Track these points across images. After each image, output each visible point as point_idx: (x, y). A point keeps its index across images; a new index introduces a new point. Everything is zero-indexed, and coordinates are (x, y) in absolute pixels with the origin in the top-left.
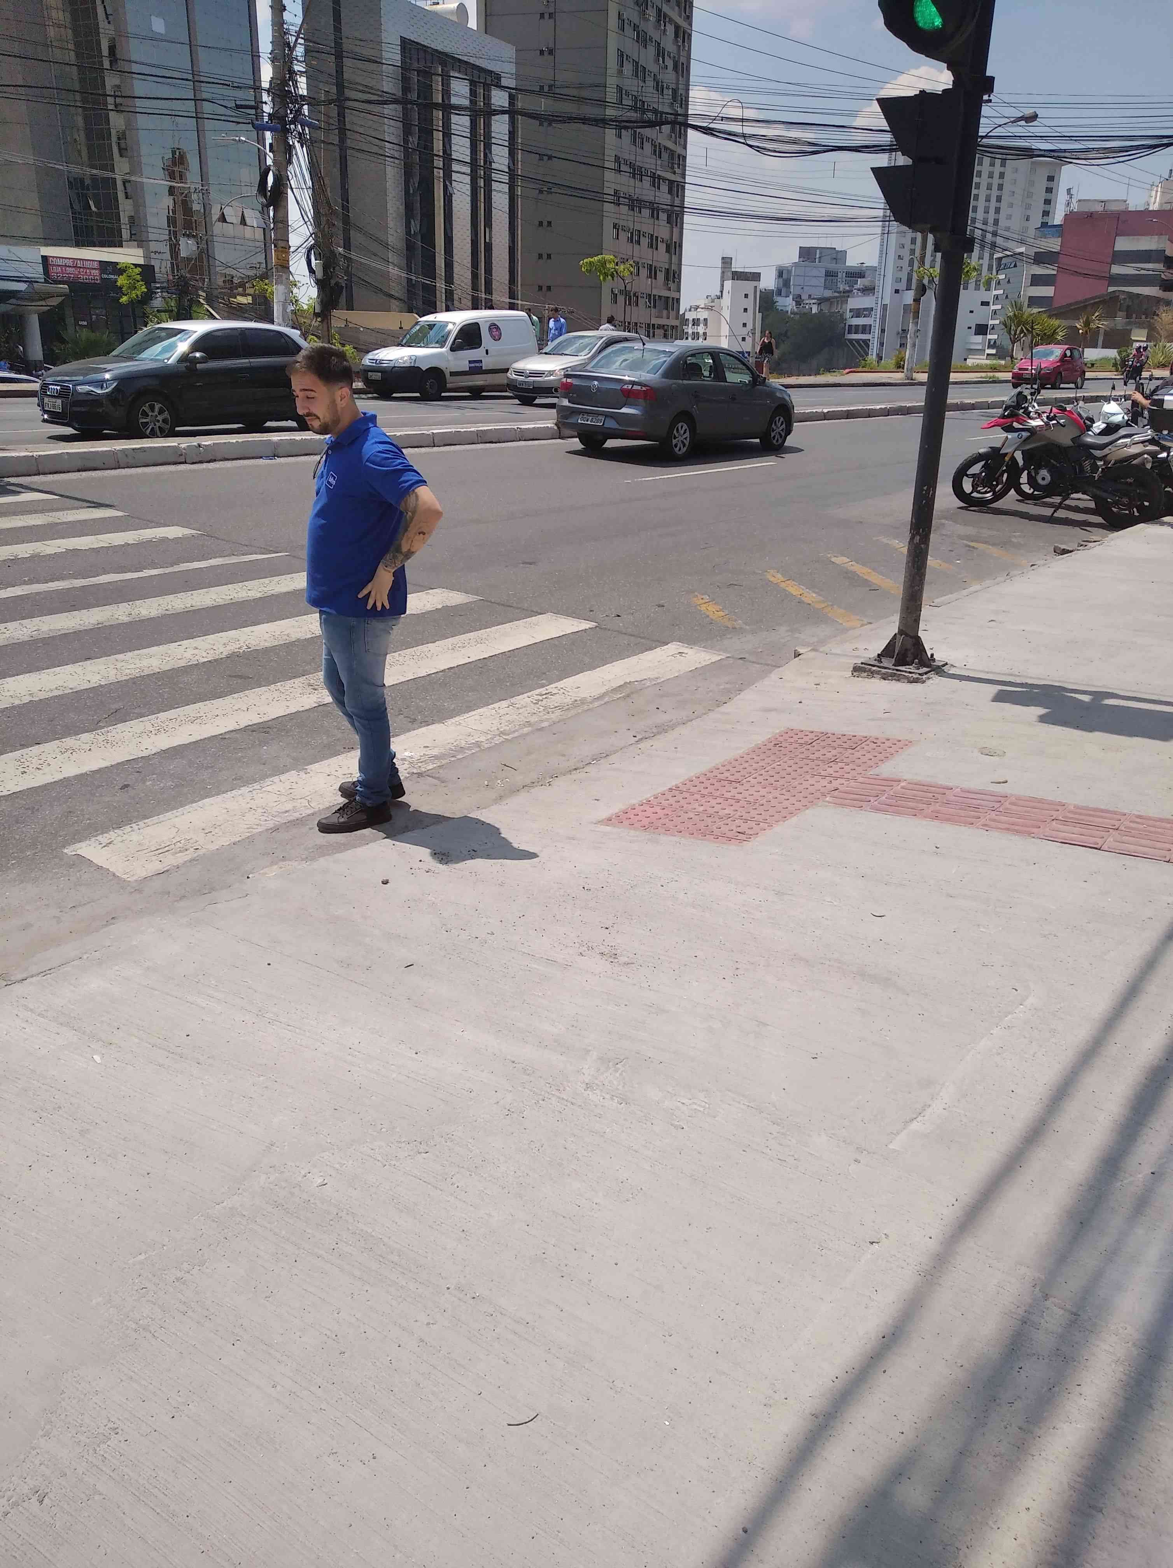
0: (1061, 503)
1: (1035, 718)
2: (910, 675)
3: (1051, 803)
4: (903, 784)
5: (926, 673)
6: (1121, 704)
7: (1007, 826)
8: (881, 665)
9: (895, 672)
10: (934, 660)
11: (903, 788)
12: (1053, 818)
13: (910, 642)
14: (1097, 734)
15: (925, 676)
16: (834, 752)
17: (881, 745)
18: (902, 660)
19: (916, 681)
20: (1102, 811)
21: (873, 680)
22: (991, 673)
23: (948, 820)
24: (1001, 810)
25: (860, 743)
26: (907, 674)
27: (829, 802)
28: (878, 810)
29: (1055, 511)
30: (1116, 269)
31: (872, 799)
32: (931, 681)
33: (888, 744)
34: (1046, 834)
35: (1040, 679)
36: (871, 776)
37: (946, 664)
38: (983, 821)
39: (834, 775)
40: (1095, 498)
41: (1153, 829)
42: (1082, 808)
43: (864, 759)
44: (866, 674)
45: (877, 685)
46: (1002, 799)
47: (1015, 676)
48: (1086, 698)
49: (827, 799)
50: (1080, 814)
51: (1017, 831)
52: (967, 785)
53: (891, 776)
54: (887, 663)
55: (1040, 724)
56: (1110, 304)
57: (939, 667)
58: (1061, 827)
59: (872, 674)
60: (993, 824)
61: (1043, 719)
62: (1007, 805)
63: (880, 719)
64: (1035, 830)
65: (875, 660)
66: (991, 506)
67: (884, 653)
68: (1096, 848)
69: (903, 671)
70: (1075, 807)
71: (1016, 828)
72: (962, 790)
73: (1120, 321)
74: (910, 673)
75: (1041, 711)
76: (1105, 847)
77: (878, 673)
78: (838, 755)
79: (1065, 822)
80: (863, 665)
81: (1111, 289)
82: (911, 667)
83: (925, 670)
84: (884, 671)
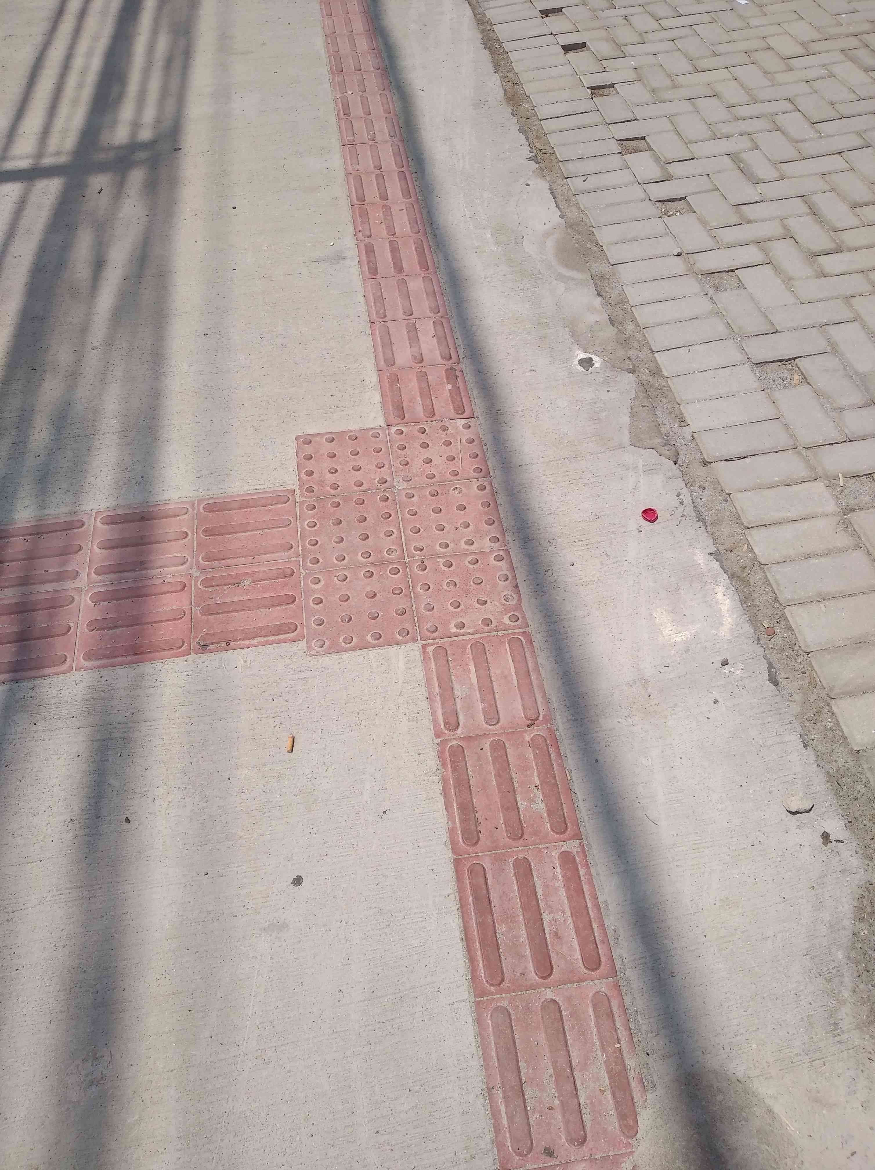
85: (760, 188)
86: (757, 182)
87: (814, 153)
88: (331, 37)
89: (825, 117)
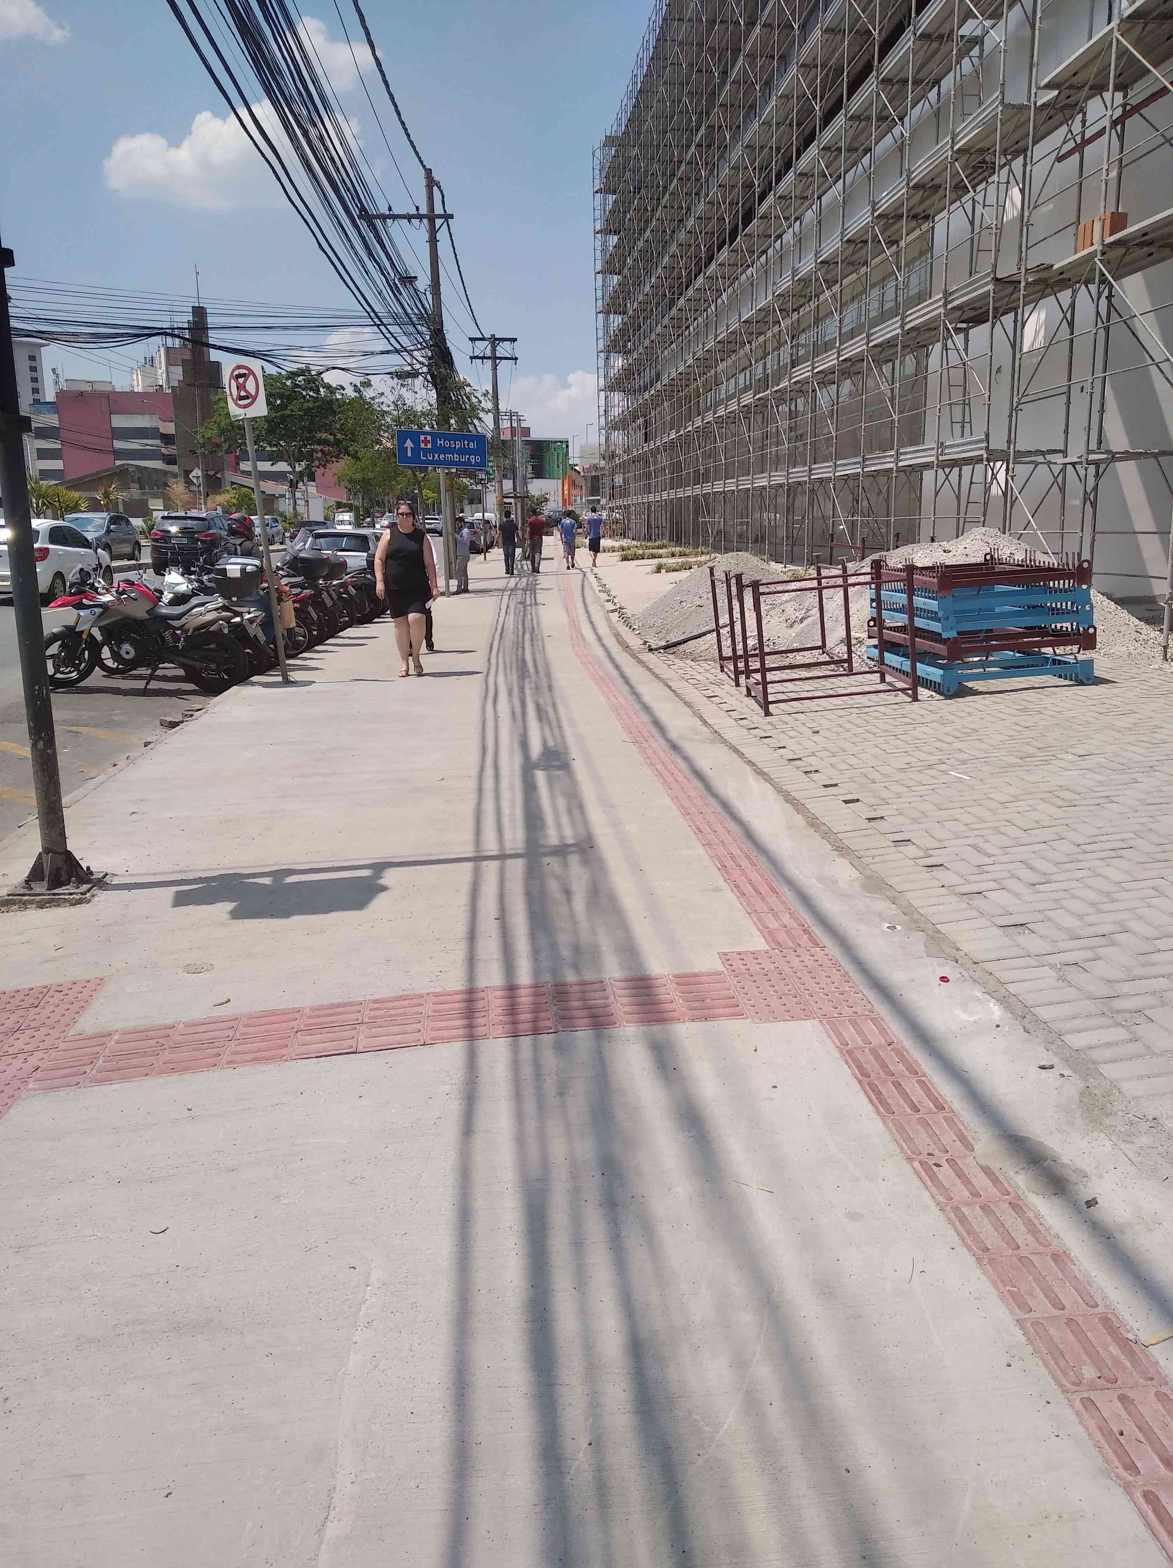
0: (151, 675)
1: (226, 916)
2: (71, 897)
3: (284, 1012)
4: (116, 1037)
5: (89, 891)
6: (303, 880)
7: (253, 1056)
8: (33, 892)
9: (51, 897)
10: (92, 873)
11: (117, 1042)
12: (295, 1030)
13: (60, 860)
14: (295, 919)
15: (88, 895)
16: (14, 1018)
17: (69, 992)
18: (56, 882)
19: (79, 902)
20: (339, 1005)
21: (27, 912)
22: (158, 874)
23: (186, 1069)
24: (238, 1037)
25: (41, 996)
26: (67, 897)
27: (35, 1090)
28: (101, 1081)
29: (147, 684)
30: (119, 444)
31: (88, 1069)
32: (96, 899)
33: (76, 988)
34: (297, 1052)
35: (210, 870)
36: (74, 1038)
37: (107, 874)
38: (225, 1058)
39: (28, 1048)
40: (182, 666)
41: (394, 1012)
42: (319, 1008)
43: (55, 1017)
44: (17, 906)
45: (34, 917)
46: (234, 1023)
47: (185, 871)
48: (267, 881)
49: (31, 1086)
50: (319, 1016)
51: (267, 1059)
52: (186, 1018)
53: (97, 1031)
54: (40, 888)
55: (233, 921)
56: (122, 476)
57: (100, 880)
58: (308, 1038)
59: (24, 905)
60: (238, 1058)
61: (235, 915)
62: (242, 1029)
63: (54, 959)
64: (283, 1051)
65: (23, 887)
66: (79, 685)
67: (31, 877)
68: (353, 1053)
69: (61, 894)
70: (313, 1009)
71: (263, 1054)
72: (187, 1026)
73: (135, 493)
74: (70, 894)
75: (230, 906)
76: (361, 1049)
77: (31, 902)
78: (21, 1020)
79: (309, 1030)
80: (11, 897)
81: (118, 463)
82: (68, 887)
83: (85, 887)
84: (38, 898)
85: (992, 859)
86: (990, 856)
87: (1026, 843)
88: (675, 798)
89: (1032, 827)
